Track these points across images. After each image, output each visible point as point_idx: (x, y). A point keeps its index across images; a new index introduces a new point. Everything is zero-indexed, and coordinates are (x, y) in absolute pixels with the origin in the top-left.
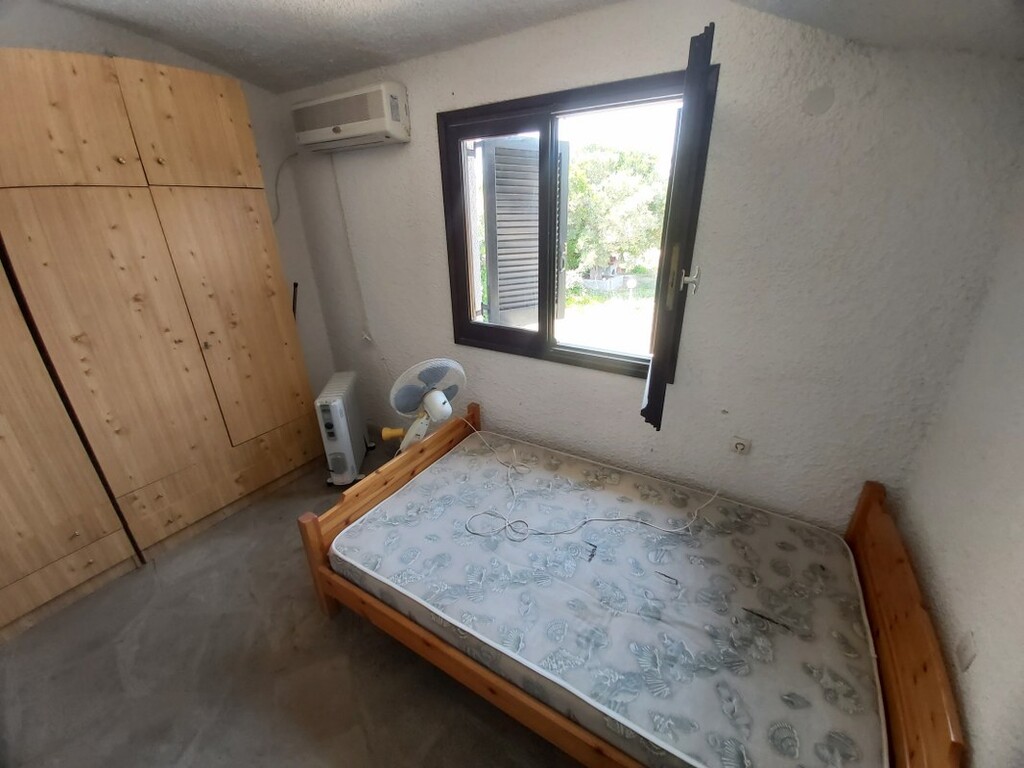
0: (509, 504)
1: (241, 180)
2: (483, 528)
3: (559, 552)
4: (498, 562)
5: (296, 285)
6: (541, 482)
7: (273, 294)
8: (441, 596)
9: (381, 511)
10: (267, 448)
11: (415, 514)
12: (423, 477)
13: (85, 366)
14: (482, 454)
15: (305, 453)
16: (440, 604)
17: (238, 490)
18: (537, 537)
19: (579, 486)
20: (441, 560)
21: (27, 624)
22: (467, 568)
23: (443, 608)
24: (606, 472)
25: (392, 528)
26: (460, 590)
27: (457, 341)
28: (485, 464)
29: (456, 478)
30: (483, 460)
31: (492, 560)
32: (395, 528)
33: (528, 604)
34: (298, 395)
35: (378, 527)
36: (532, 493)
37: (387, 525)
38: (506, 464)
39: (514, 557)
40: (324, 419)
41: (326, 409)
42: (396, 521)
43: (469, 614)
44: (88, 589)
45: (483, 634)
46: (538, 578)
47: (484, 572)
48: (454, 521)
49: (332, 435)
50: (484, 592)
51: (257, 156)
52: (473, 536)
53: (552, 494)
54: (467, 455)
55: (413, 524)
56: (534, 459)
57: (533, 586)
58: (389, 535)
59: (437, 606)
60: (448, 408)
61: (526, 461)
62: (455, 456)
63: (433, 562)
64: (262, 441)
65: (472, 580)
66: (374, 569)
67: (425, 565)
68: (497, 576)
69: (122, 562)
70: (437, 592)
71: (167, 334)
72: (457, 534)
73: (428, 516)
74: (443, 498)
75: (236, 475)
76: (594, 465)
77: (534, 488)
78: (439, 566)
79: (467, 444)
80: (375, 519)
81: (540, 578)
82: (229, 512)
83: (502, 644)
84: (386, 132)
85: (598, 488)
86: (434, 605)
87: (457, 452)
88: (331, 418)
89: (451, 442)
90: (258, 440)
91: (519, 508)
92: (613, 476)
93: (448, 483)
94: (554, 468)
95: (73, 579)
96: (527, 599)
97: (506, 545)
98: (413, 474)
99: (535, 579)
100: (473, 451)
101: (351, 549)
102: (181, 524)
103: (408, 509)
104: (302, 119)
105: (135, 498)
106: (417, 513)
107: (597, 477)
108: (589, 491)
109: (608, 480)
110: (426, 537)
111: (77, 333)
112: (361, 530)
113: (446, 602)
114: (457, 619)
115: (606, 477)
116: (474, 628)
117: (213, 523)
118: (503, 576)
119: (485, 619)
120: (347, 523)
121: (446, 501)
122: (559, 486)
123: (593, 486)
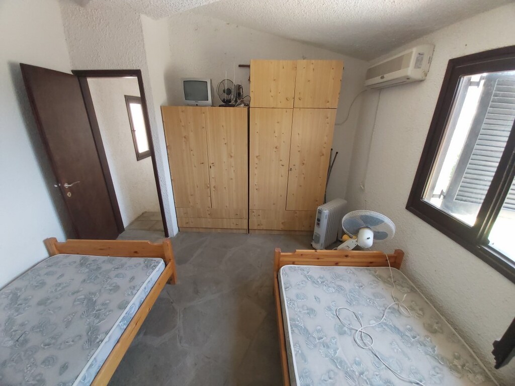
0: (373, 322)
1: (328, 105)
2: (345, 319)
3: (378, 378)
4: (336, 343)
5: (337, 153)
6: (411, 330)
7: (323, 155)
8: (297, 326)
9: (309, 269)
10: (297, 217)
11: (320, 282)
12: (340, 269)
13: (256, 166)
14: (384, 282)
15: (310, 226)
16: (294, 329)
17: (281, 227)
18: (372, 355)
19: (442, 359)
20: (311, 312)
21: (219, 231)
22: (319, 328)
23: (293, 331)
24: (477, 369)
25: (306, 279)
26: (305, 332)
27: (408, 208)
28: (381, 288)
29: (356, 282)
30: (381, 285)
31: (334, 338)
32: (307, 280)
33: (330, 378)
34: (317, 201)
35: (302, 274)
36: (396, 330)
37: (305, 276)
38: (396, 299)
39: (347, 350)
40: (318, 216)
41: (320, 212)
42: (310, 278)
43: (300, 347)
44: (235, 231)
45: (297, 363)
46: (349, 375)
47: (325, 338)
48: (334, 301)
49: (318, 224)
50: (315, 346)
51: (339, 94)
52: (336, 317)
53: (412, 344)
54: (374, 276)
55: (316, 285)
56: (421, 312)
57: (341, 374)
58: (302, 281)
59: (292, 328)
60: (370, 242)
61: (412, 309)
62: (366, 271)
63: (307, 309)
64: (296, 213)
65: (315, 335)
66: (285, 289)
67: (303, 306)
68: (328, 347)
69: (244, 229)
70: (297, 323)
71: (281, 162)
72: (329, 309)
73: (325, 288)
74: (339, 286)
75: (283, 221)
76: (471, 356)
77: (401, 329)
78: (308, 313)
79: (380, 270)
80: (303, 270)
81: (350, 376)
82: (276, 233)
83: (300, 377)
84: (408, 76)
85: (456, 374)
86: (291, 326)
87: (370, 270)
88: (320, 217)
89: (371, 263)
90: (295, 212)
91: (377, 329)
92: (479, 377)
93: (349, 281)
94: (432, 330)
95: (233, 226)
96: (332, 375)
97: (348, 339)
98: (337, 264)
99: (346, 373)
100: (380, 277)
101: (286, 274)
102: (261, 227)
103: (320, 277)
104: (370, 74)
105: (253, 212)
106: (322, 283)
107: (463, 366)
108: (446, 370)
109: (471, 376)
110: (315, 297)
111: (258, 155)
112: (295, 270)
113: (296, 331)
114: (293, 343)
115: (471, 371)
116: (296, 355)
117: (270, 233)
118: (331, 351)
119: (303, 357)
120: (293, 263)
121: (340, 289)
122: (423, 344)
123: (454, 368)
